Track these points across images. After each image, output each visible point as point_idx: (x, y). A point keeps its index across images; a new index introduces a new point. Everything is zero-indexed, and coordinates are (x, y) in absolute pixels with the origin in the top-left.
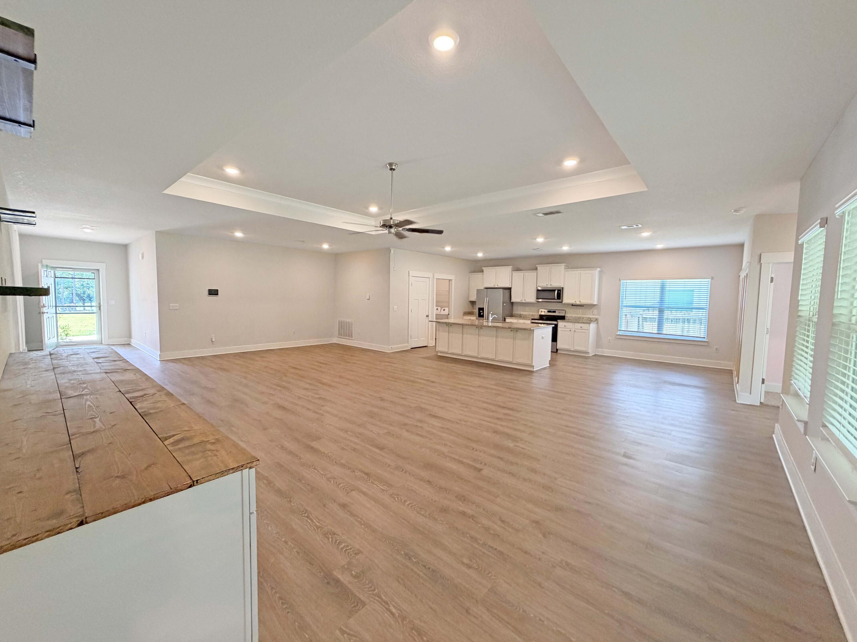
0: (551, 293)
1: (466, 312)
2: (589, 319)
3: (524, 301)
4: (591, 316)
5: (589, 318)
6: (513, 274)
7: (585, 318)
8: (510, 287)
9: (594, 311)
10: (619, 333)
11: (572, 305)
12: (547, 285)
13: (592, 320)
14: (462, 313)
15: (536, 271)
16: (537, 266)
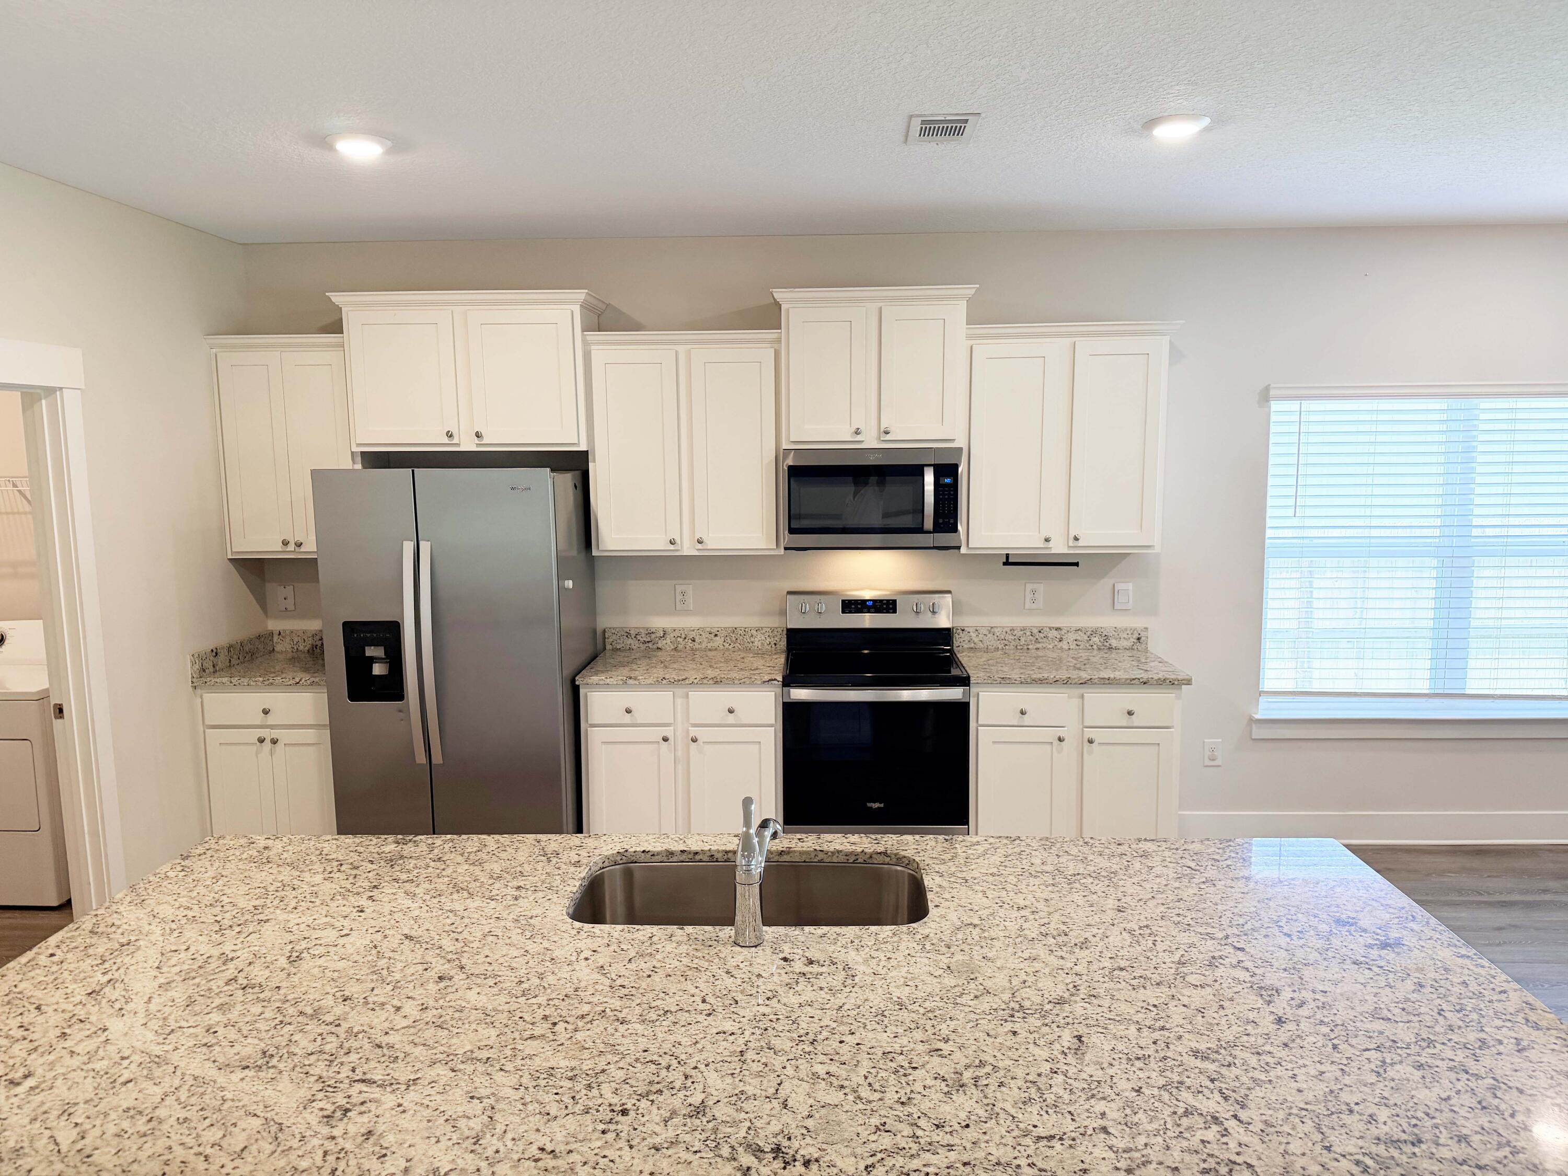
0: (897, 490)
1: (215, 653)
2: (1096, 639)
3: (688, 549)
4: (1107, 622)
5: (1094, 632)
6: (599, 355)
7: (1072, 636)
8: (583, 447)
9: (1119, 587)
10: (1265, 710)
11: (1007, 563)
12: (857, 432)
13: (1114, 643)
14: (188, 669)
15: (771, 334)
16: (780, 295)
